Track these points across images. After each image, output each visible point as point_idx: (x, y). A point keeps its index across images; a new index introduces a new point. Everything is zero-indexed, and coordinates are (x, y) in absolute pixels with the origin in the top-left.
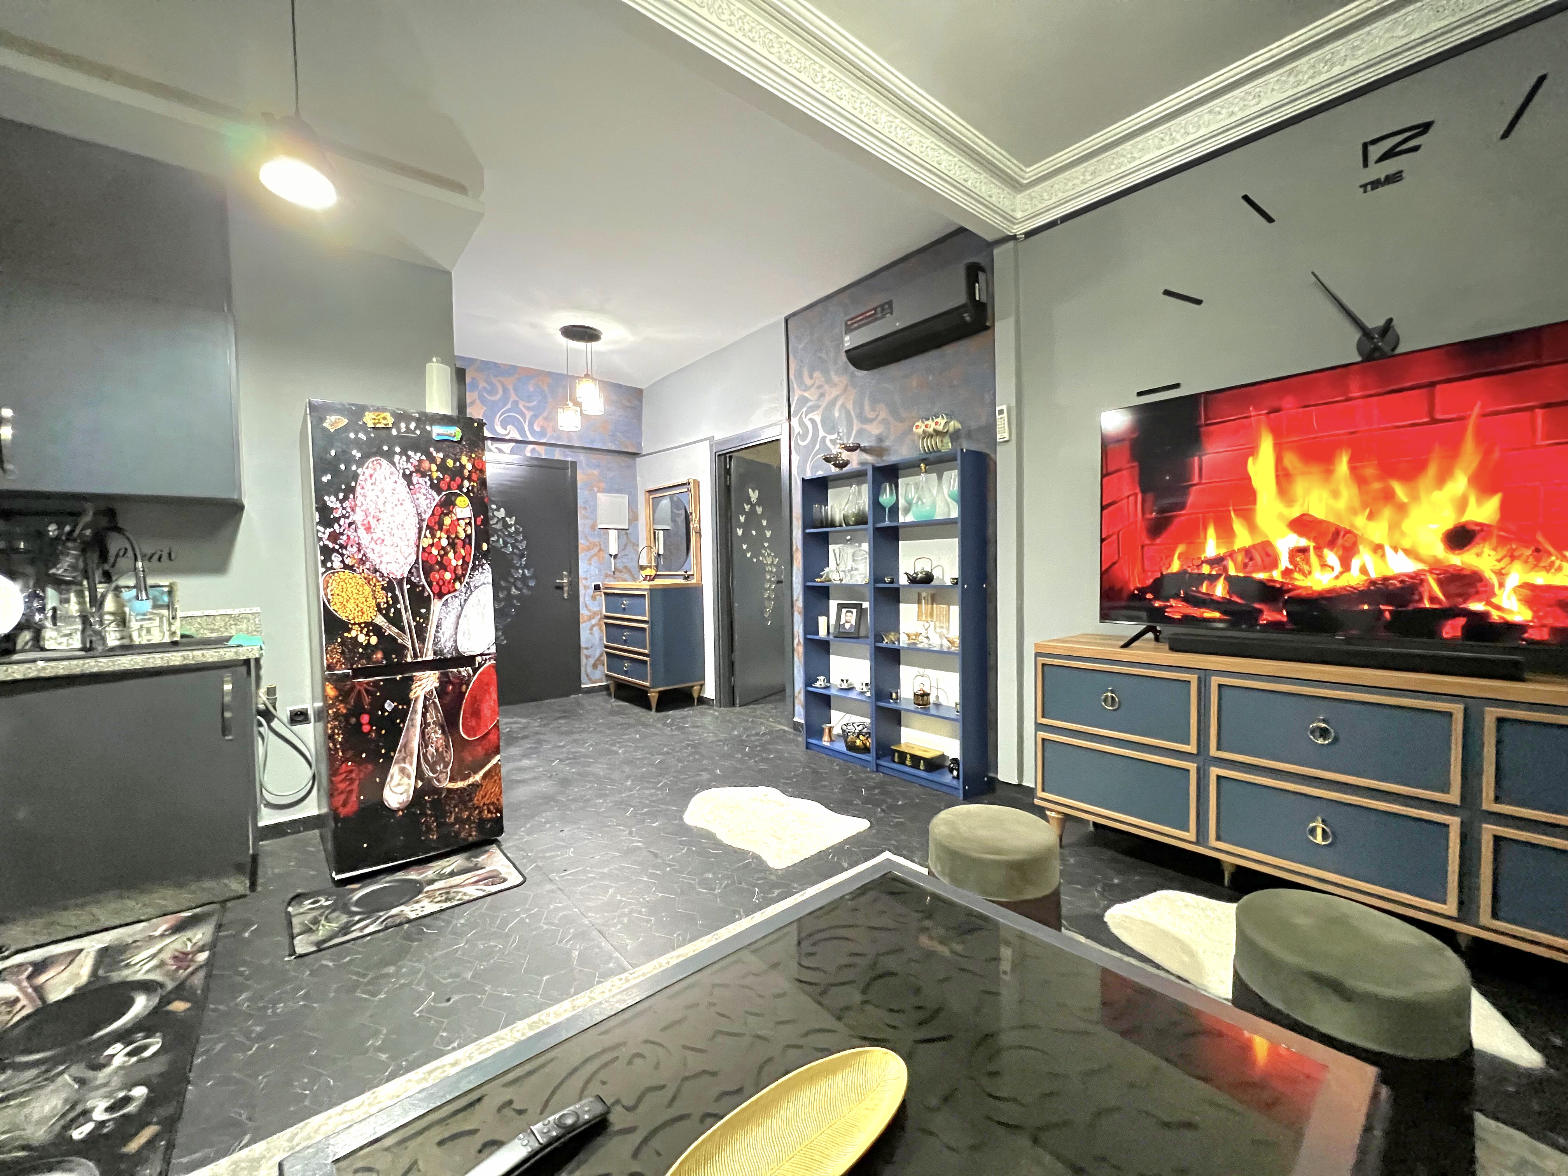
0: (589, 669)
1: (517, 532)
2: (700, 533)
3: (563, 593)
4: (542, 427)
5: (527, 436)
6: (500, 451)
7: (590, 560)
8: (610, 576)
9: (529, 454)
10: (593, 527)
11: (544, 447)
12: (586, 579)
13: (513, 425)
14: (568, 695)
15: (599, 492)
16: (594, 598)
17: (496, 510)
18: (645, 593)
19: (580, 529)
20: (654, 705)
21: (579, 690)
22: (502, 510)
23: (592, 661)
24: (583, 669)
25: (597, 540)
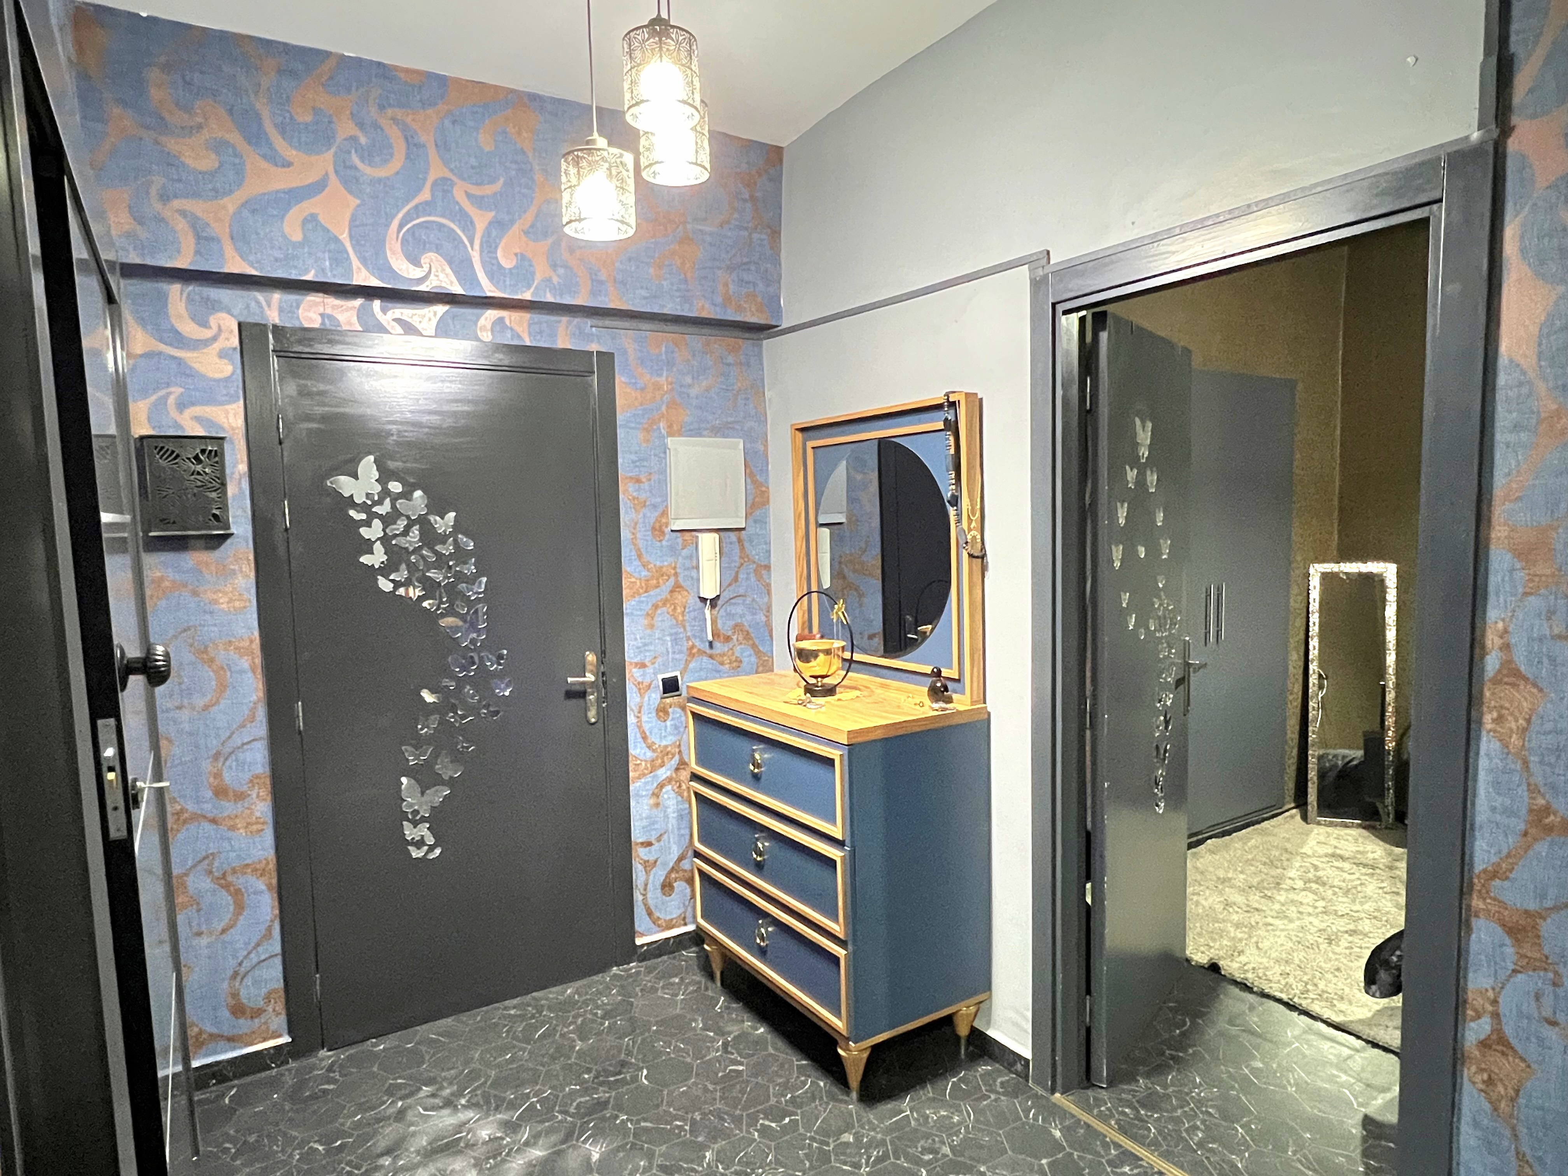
0: (654, 895)
1: (460, 555)
2: (983, 557)
3: (586, 710)
4: (522, 257)
5: (475, 281)
6: (409, 329)
7: (650, 616)
8: (701, 652)
9: (487, 337)
10: (658, 530)
11: (526, 316)
12: (643, 665)
13: (438, 249)
14: (603, 968)
15: (671, 434)
16: (662, 712)
17: (400, 496)
18: (834, 754)
19: (625, 534)
20: (855, 1077)
21: (631, 952)
22: (418, 494)
23: (659, 875)
24: (638, 897)
25: (668, 561)
